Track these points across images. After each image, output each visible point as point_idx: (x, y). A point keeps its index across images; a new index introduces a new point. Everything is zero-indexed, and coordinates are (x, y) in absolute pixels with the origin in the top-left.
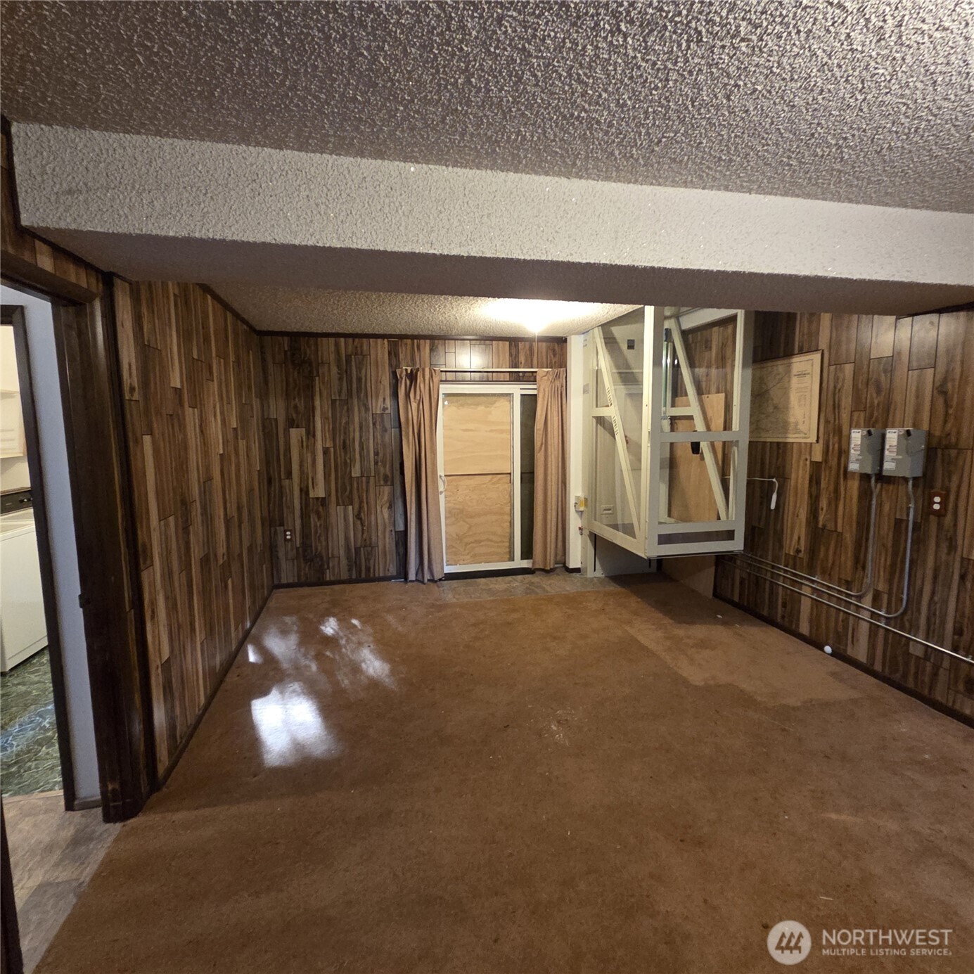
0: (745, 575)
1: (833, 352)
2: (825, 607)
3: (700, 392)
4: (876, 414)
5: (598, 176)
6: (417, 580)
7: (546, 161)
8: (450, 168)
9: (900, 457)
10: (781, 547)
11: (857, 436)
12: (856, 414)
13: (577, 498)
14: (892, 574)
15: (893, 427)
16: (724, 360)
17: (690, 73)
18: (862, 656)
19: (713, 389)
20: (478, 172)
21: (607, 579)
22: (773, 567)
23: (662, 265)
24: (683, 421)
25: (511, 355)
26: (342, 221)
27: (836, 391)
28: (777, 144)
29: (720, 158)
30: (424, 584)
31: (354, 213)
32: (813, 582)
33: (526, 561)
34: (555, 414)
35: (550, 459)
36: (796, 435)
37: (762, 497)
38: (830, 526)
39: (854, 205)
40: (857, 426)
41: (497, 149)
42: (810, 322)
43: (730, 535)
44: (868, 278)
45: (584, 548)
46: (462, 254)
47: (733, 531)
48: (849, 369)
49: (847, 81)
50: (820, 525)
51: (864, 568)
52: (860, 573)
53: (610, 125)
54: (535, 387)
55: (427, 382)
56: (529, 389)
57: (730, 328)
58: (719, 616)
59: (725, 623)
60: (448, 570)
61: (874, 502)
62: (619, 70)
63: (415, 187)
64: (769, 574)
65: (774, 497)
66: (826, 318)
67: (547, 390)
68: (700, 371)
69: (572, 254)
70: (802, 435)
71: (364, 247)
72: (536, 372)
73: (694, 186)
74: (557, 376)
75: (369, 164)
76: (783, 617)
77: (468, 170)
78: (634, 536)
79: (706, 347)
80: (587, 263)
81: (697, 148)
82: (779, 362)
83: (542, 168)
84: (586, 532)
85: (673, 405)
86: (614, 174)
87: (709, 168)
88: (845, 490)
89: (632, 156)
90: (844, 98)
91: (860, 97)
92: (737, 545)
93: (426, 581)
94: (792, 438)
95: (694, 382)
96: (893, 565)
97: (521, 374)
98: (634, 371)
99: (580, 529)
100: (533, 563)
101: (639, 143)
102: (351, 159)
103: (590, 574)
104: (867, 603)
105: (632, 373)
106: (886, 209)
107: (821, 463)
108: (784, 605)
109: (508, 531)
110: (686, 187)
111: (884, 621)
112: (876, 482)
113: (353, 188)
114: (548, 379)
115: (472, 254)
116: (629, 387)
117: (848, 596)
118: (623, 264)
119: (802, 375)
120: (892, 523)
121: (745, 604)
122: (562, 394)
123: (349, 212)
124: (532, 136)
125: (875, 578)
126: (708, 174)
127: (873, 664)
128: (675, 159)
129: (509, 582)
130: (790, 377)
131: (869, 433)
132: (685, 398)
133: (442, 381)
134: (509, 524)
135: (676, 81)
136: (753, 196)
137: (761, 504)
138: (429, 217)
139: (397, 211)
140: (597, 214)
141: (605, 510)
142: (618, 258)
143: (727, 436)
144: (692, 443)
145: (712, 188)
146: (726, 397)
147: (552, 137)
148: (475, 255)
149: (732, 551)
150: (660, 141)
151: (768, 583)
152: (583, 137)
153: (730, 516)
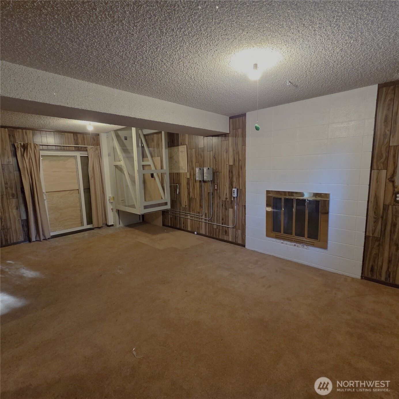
0: (172, 216)
1: (190, 145)
2: (194, 221)
3: (152, 156)
4: (201, 164)
5: (123, 89)
6: (36, 241)
7: (107, 83)
8: (72, 79)
9: (207, 175)
10: (181, 205)
11: (197, 170)
12: (197, 164)
13: (110, 197)
14: (208, 208)
15: (205, 167)
16: (158, 146)
17: (151, 75)
18: (204, 233)
19: (156, 155)
20: (83, 81)
21: (125, 227)
22: (180, 212)
23: (143, 118)
24: (147, 167)
25: (74, 139)
26: (31, 91)
27: (191, 157)
28: (172, 92)
29: (158, 92)
30: (41, 241)
31: (35, 89)
32: (190, 214)
33: (89, 225)
34: (97, 164)
35: (96, 183)
36: (182, 170)
37: (174, 190)
38: (193, 197)
39: (190, 107)
40: (197, 167)
41: (92, 78)
42: (183, 136)
43: (166, 204)
44: (195, 127)
45: (114, 216)
46: (79, 108)
47: (167, 202)
48: (194, 150)
49: (186, 84)
50: (191, 197)
51: (202, 207)
52: (201, 209)
53: (129, 80)
54: (87, 153)
55: (33, 150)
56: (84, 154)
57: (160, 135)
58: (165, 231)
59: (167, 232)
60: (52, 234)
61: (203, 188)
62: (133, 70)
63: (59, 83)
64: (178, 214)
65: (178, 190)
66: (187, 135)
67: (92, 154)
68: (151, 149)
69: (116, 112)
70: (184, 170)
71: (41, 101)
72: (87, 147)
73: (150, 96)
74: (97, 149)
75: (40, 72)
76: (183, 227)
77: (79, 80)
78: (135, 208)
79: (153, 141)
80: (121, 116)
81: (152, 89)
82: (175, 148)
83: (105, 84)
84: (114, 210)
85: (143, 161)
86: (128, 90)
87: (155, 93)
88: (196, 186)
89: (134, 87)
90: (185, 87)
91: (189, 87)
92: (168, 207)
93: (42, 240)
94: (181, 171)
95: (150, 153)
96: (208, 206)
97: (80, 148)
98: (128, 148)
99: (112, 209)
100: (93, 226)
101: (136, 85)
102: (33, 69)
103: (118, 226)
104: (204, 217)
105: (127, 149)
106: (197, 109)
107: (189, 178)
108: (184, 223)
109: (80, 214)
110: (148, 96)
111: (207, 221)
112: (203, 183)
113: (34, 79)
114: (93, 150)
115: (83, 109)
116: (126, 154)
117: (199, 216)
118: (132, 117)
119: (182, 152)
120: (207, 193)
121: (173, 226)
122: (99, 156)
123: (33, 88)
124: (105, 77)
125: (205, 210)
126: (154, 95)
127: (206, 234)
128: (146, 90)
129: (84, 234)
130: (179, 152)
131: (200, 169)
132: (147, 158)
133: (40, 149)
134: (79, 211)
135: (147, 75)
136: (166, 101)
137: (174, 192)
138: (66, 94)
139: (53, 90)
140: (123, 101)
141: (121, 201)
142: (131, 115)
143: (162, 171)
144: (151, 174)
145: (155, 98)
146: (161, 158)
147: (111, 78)
148: (84, 109)
149: (167, 209)
150: (142, 85)
151: (178, 217)
152: (121, 81)
153: (166, 197)
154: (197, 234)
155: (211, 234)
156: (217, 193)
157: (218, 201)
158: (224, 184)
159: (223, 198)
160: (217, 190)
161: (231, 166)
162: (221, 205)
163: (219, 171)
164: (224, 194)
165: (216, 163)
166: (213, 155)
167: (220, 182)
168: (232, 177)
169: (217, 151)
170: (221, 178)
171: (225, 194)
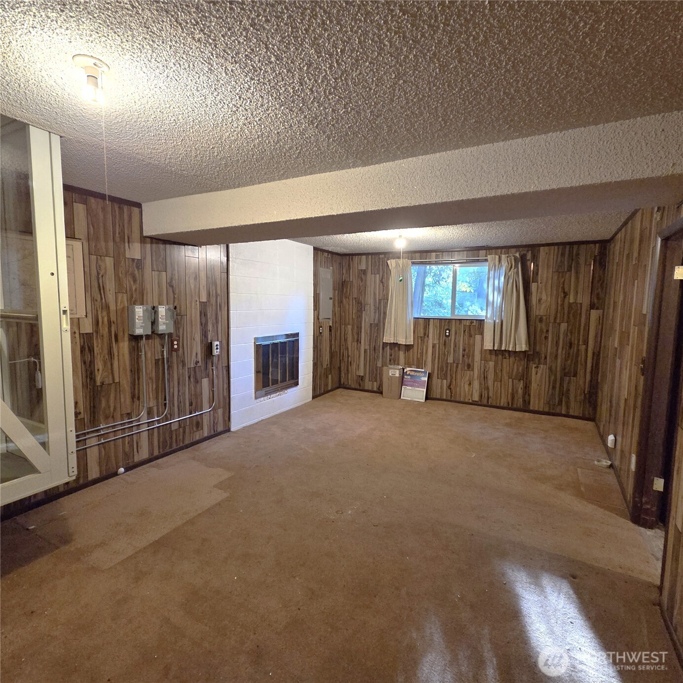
154: (127, 470)
155: (166, 446)
156: (178, 356)
157: (181, 371)
158: (191, 338)
159: (191, 364)
160: (177, 350)
161: (204, 305)
162: (187, 378)
163: (180, 313)
164: (191, 357)
165: (174, 297)
166: (168, 281)
167: (183, 335)
168: (206, 324)
169: (177, 274)
170: (185, 327)
171: (194, 354)
